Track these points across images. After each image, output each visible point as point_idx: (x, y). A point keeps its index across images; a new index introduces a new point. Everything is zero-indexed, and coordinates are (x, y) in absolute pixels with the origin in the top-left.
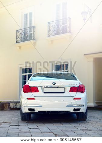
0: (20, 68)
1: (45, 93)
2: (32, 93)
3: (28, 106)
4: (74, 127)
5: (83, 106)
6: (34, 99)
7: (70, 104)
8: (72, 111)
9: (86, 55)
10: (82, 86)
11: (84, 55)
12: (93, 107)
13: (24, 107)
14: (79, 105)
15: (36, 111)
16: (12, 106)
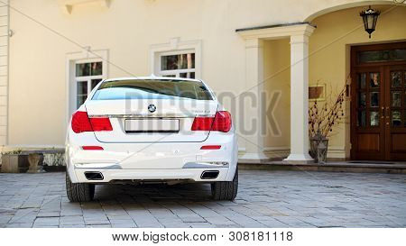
0: (71, 61)
1: (127, 132)
2: (96, 133)
3: (84, 166)
4: (202, 220)
5: (225, 164)
6: (101, 148)
7: (193, 160)
8: (197, 178)
9: (242, 30)
10: (223, 115)
11: (237, 30)
12: (256, 162)
13: (75, 168)
14: (217, 163)
15: (106, 180)
16: (49, 160)
